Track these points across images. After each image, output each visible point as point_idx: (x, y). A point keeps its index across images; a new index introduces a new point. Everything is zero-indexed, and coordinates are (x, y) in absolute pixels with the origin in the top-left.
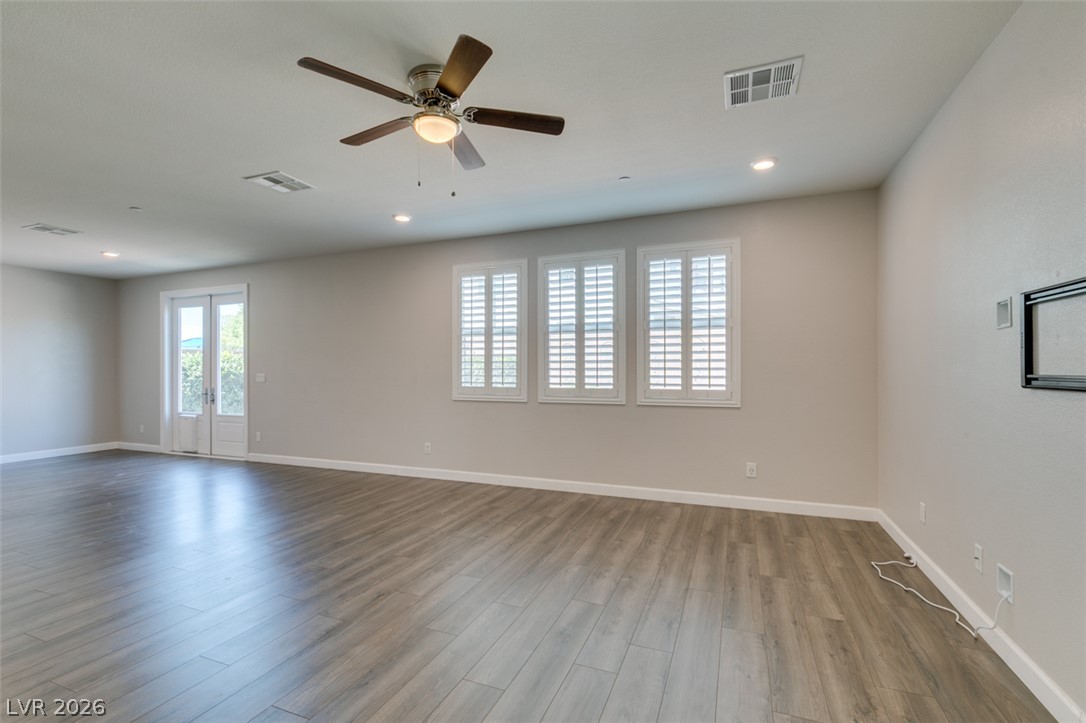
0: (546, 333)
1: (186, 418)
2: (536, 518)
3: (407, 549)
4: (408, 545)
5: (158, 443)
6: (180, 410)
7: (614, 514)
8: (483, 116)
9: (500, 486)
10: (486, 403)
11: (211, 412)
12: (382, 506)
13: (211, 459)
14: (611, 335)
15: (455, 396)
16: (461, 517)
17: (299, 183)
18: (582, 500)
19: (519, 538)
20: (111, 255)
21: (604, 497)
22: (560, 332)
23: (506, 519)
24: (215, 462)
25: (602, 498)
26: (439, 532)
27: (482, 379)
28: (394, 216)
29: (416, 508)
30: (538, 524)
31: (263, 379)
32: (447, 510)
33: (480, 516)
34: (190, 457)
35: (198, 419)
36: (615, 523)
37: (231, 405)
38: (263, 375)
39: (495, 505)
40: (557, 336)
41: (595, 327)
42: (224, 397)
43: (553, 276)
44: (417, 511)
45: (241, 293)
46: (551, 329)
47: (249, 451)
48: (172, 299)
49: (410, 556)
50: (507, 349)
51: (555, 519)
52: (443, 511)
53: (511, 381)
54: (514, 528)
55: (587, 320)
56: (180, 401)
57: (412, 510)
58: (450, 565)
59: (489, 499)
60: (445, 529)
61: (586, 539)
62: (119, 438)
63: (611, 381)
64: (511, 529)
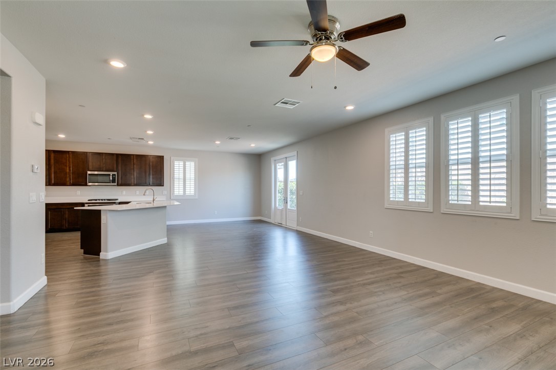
0: (447, 166)
1: (279, 209)
2: (427, 290)
3: (335, 288)
4: (337, 285)
5: (270, 219)
6: (277, 206)
7: (500, 303)
8: (349, 35)
9: (413, 264)
10: (406, 211)
11: (286, 207)
12: (337, 262)
13: (286, 228)
14: (504, 164)
15: (386, 206)
16: (376, 277)
17: (294, 102)
18: (474, 287)
19: (405, 300)
20: (253, 145)
21: (496, 288)
22: (458, 164)
23: (404, 286)
24: (287, 229)
25: (494, 289)
26: (357, 283)
27: (402, 196)
28: (345, 107)
29: (354, 266)
30: (426, 295)
31: (302, 194)
32: (370, 271)
33: (388, 280)
34: (280, 225)
35: (282, 210)
36: (494, 311)
37: (292, 205)
38: (302, 192)
39: (402, 275)
40: (456, 167)
41: (488, 159)
42: (290, 201)
43: (453, 125)
44: (353, 268)
45: (295, 156)
46: (451, 162)
47: (298, 225)
48: (275, 160)
49: (333, 292)
50: (419, 177)
51: (441, 294)
52: (367, 272)
53: (422, 198)
54: (406, 293)
55: (482, 154)
56: (277, 202)
57: (351, 267)
58: (351, 303)
59: (401, 270)
60: (362, 282)
61: (459, 316)
62: (260, 215)
63: (505, 199)
64: (403, 293)
